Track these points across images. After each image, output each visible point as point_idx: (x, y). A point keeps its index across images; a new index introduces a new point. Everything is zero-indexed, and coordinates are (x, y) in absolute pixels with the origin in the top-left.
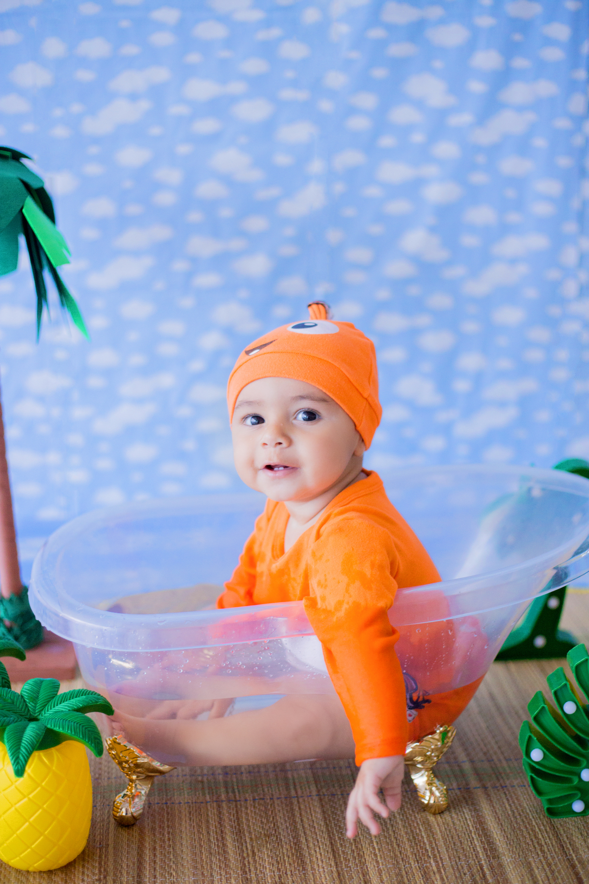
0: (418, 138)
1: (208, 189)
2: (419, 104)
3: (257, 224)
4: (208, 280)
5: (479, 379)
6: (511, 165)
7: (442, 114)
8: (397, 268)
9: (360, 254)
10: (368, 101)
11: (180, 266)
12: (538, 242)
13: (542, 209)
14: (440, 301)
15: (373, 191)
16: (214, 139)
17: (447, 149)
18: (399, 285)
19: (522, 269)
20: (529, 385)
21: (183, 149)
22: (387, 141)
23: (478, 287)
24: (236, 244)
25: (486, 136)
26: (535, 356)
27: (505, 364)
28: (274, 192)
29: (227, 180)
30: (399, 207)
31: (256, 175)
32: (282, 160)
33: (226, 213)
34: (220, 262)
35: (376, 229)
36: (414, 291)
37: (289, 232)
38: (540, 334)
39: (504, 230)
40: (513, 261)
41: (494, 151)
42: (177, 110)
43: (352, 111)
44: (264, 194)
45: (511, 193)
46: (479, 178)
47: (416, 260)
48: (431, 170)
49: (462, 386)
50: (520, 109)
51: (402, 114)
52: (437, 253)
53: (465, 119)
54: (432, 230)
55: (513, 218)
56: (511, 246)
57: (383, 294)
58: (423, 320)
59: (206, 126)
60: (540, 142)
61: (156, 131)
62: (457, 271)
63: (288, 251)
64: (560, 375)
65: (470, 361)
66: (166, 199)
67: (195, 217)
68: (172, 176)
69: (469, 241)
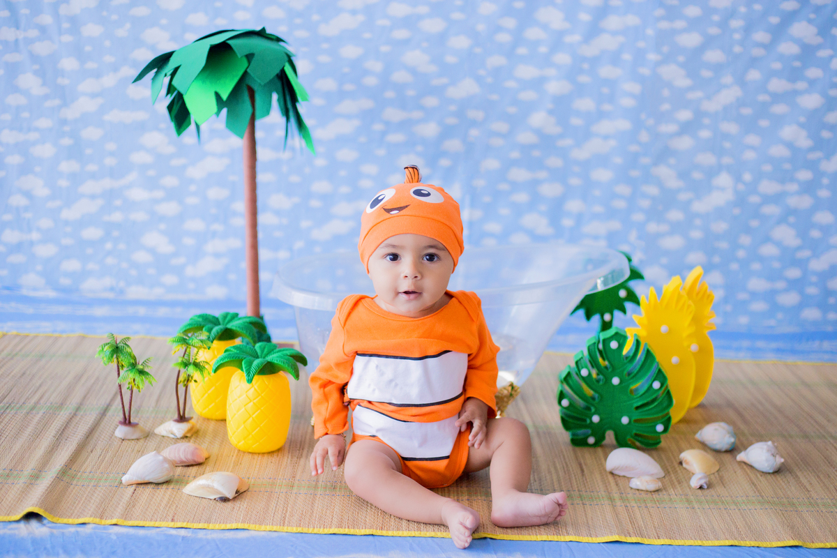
0: (543, 49)
1: (400, 76)
2: (545, 27)
3: (431, 102)
4: (396, 138)
5: (579, 218)
6: (606, 71)
7: (561, 34)
8: (525, 137)
9: (502, 127)
10: (510, 23)
11: (378, 127)
12: (624, 125)
13: (628, 102)
14: (555, 162)
15: (511, 84)
16: (405, 43)
17: (563, 58)
18: (526, 149)
19: (612, 143)
20: (615, 225)
21: (385, 49)
22: (522, 51)
23: (581, 154)
24: (417, 115)
25: (590, 51)
26: (620, 204)
27: (598, 209)
28: (444, 80)
29: (413, 71)
30: (528, 95)
31: (433, 69)
32: (450, 59)
33: (411, 93)
34: (404, 125)
35: (512, 110)
36: (536, 153)
37: (453, 108)
38: (624, 189)
39: (601, 115)
40: (606, 137)
41: (595, 61)
42: (382, 22)
43: (499, 29)
44: (436, 82)
45: (605, 90)
46: (584, 79)
47: (538, 132)
48: (551, 72)
49: (567, 222)
50: (614, 33)
51: (533, 33)
52: (553, 129)
53: (575, 38)
54: (551, 112)
55: (607, 107)
56: (605, 126)
57: (515, 155)
58: (542, 175)
59: (401, 34)
60: (627, 57)
61: (367, 35)
62: (568, 142)
63: (451, 121)
64: (638, 217)
65: (574, 205)
66: (371, 81)
67: (390, 94)
68: (376, 66)
69: (576, 121)
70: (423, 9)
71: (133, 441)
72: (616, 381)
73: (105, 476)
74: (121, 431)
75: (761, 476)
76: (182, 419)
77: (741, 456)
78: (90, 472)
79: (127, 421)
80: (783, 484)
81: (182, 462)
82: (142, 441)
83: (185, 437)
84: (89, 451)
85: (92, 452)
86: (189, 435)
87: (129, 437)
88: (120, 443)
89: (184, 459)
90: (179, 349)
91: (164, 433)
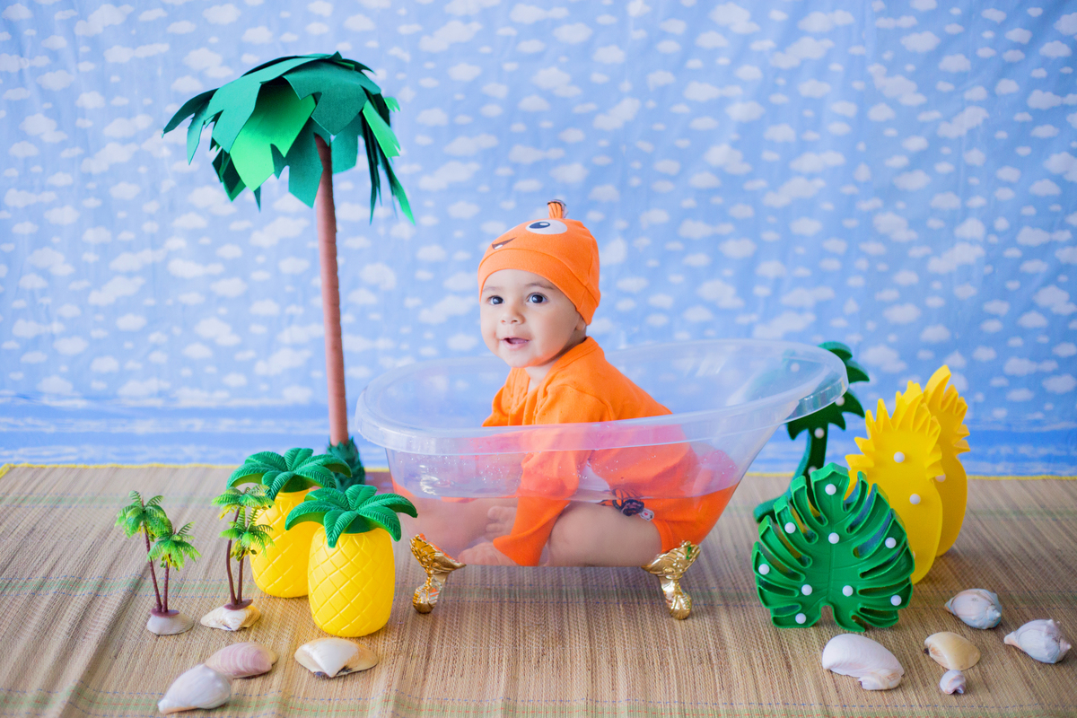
0: (723, 61)
1: (531, 103)
2: (725, 30)
3: (574, 135)
4: (529, 185)
5: (777, 285)
6: (809, 88)
7: (746, 39)
8: (702, 180)
9: (668, 166)
10: (678, 27)
11: (504, 171)
12: (835, 159)
13: (839, 128)
14: (742, 211)
15: (681, 109)
16: (538, 57)
17: (750, 72)
18: (703, 194)
19: (820, 183)
20: (826, 293)
21: (509, 67)
22: (694, 63)
23: (778, 200)
24: (555, 153)
25: (786, 61)
26: (832, 265)
27: (802, 272)
28: (591, 107)
29: (548, 95)
30: (704, 123)
31: (575, 91)
32: (598, 78)
33: (546, 124)
34: (538, 168)
35: (683, 143)
36: (717, 200)
37: (604, 143)
38: (836, 245)
39: (803, 147)
40: (811, 176)
41: (794, 74)
42: (504, 31)
43: (664, 35)
44: (579, 109)
45: (809, 113)
46: (779, 99)
47: (719, 172)
48: (736, 91)
49: (761, 291)
50: (819, 36)
51: (709, 40)
52: (739, 167)
53: (768, 44)
54: (735, 145)
55: (811, 136)
56: (809, 162)
57: (689, 203)
58: (726, 228)
59: (531, 46)
60: (836, 67)
61: (486, 50)
62: (760, 184)
63: (602, 160)
65: (770, 268)
66: (493, 110)
67: (518, 127)
68: (500, 90)
69: (769, 156)
70: (559, 12)
71: (172, 638)
72: (833, 538)
73: (135, 698)
74: (155, 624)
75: (1039, 669)
76: (237, 603)
77: (1010, 638)
78: (114, 693)
79: (162, 610)
80: (1070, 682)
81: (239, 673)
82: (184, 637)
83: (243, 629)
84: (113, 655)
85: (116, 657)
86: (247, 626)
87: (166, 632)
88: (154, 641)
89: (243, 669)
90: (228, 511)
91: (213, 625)
